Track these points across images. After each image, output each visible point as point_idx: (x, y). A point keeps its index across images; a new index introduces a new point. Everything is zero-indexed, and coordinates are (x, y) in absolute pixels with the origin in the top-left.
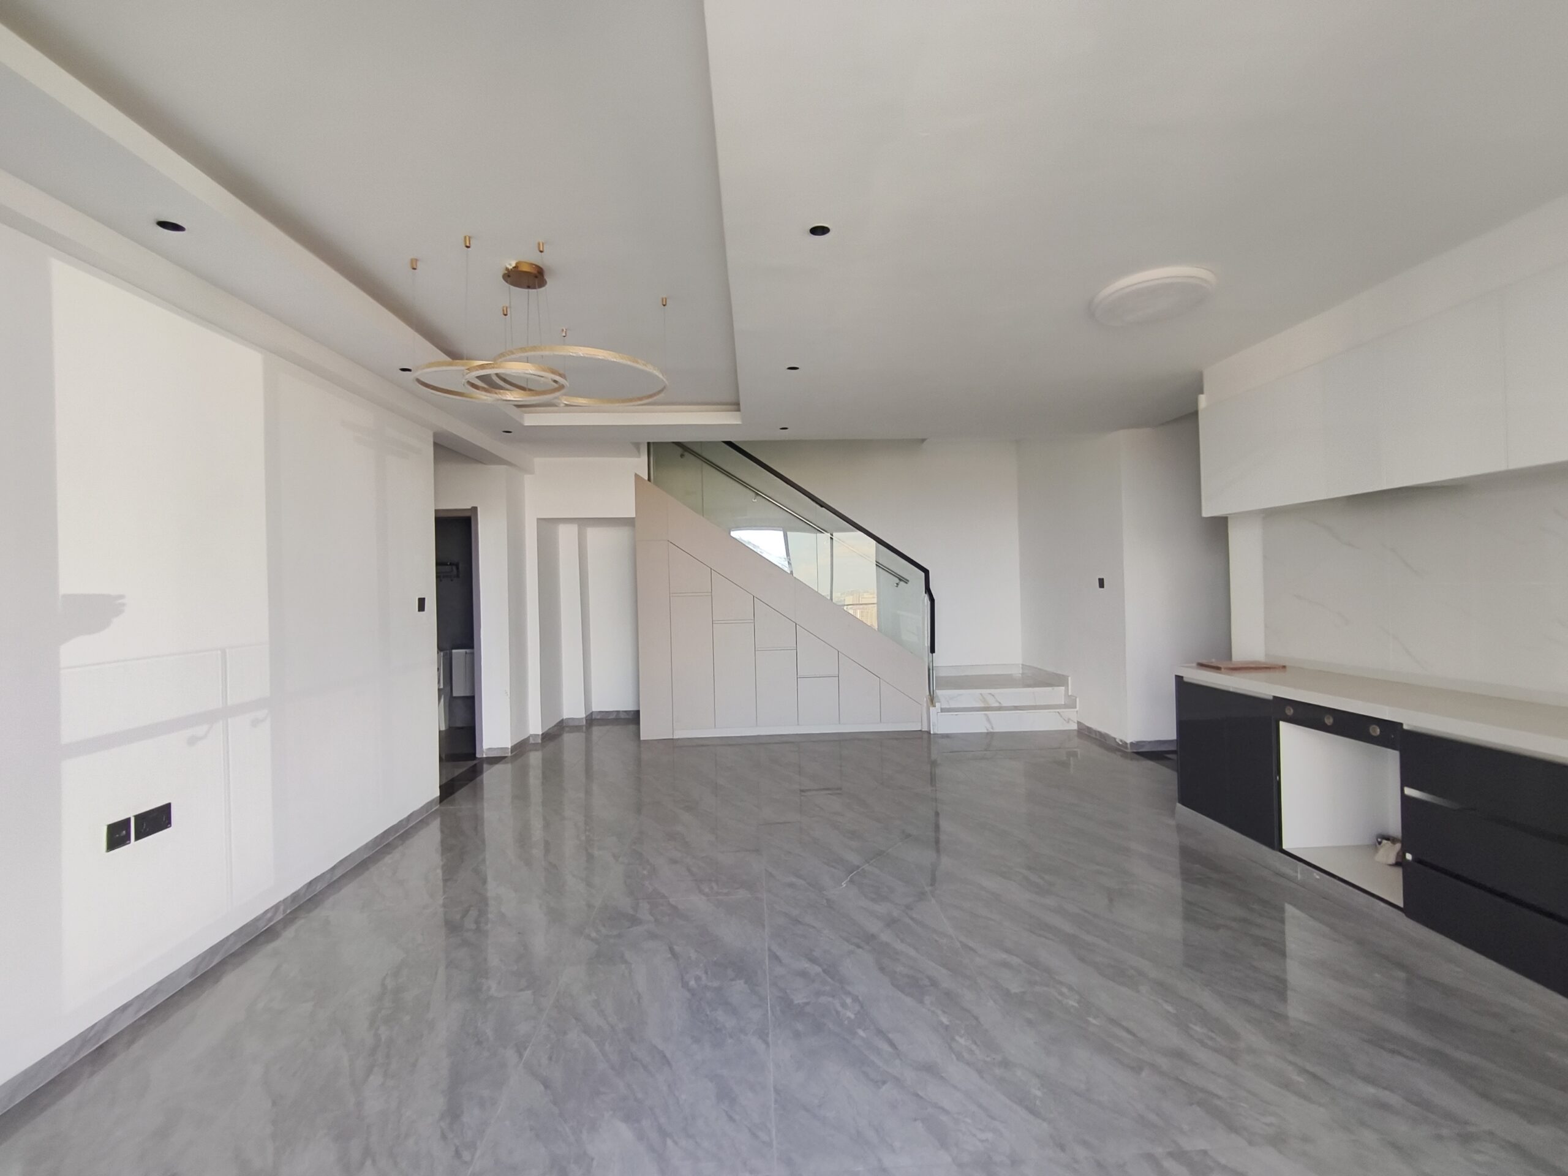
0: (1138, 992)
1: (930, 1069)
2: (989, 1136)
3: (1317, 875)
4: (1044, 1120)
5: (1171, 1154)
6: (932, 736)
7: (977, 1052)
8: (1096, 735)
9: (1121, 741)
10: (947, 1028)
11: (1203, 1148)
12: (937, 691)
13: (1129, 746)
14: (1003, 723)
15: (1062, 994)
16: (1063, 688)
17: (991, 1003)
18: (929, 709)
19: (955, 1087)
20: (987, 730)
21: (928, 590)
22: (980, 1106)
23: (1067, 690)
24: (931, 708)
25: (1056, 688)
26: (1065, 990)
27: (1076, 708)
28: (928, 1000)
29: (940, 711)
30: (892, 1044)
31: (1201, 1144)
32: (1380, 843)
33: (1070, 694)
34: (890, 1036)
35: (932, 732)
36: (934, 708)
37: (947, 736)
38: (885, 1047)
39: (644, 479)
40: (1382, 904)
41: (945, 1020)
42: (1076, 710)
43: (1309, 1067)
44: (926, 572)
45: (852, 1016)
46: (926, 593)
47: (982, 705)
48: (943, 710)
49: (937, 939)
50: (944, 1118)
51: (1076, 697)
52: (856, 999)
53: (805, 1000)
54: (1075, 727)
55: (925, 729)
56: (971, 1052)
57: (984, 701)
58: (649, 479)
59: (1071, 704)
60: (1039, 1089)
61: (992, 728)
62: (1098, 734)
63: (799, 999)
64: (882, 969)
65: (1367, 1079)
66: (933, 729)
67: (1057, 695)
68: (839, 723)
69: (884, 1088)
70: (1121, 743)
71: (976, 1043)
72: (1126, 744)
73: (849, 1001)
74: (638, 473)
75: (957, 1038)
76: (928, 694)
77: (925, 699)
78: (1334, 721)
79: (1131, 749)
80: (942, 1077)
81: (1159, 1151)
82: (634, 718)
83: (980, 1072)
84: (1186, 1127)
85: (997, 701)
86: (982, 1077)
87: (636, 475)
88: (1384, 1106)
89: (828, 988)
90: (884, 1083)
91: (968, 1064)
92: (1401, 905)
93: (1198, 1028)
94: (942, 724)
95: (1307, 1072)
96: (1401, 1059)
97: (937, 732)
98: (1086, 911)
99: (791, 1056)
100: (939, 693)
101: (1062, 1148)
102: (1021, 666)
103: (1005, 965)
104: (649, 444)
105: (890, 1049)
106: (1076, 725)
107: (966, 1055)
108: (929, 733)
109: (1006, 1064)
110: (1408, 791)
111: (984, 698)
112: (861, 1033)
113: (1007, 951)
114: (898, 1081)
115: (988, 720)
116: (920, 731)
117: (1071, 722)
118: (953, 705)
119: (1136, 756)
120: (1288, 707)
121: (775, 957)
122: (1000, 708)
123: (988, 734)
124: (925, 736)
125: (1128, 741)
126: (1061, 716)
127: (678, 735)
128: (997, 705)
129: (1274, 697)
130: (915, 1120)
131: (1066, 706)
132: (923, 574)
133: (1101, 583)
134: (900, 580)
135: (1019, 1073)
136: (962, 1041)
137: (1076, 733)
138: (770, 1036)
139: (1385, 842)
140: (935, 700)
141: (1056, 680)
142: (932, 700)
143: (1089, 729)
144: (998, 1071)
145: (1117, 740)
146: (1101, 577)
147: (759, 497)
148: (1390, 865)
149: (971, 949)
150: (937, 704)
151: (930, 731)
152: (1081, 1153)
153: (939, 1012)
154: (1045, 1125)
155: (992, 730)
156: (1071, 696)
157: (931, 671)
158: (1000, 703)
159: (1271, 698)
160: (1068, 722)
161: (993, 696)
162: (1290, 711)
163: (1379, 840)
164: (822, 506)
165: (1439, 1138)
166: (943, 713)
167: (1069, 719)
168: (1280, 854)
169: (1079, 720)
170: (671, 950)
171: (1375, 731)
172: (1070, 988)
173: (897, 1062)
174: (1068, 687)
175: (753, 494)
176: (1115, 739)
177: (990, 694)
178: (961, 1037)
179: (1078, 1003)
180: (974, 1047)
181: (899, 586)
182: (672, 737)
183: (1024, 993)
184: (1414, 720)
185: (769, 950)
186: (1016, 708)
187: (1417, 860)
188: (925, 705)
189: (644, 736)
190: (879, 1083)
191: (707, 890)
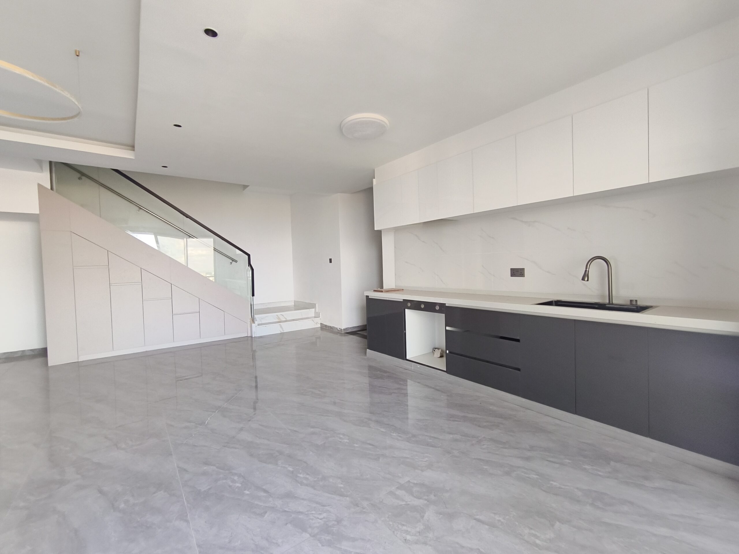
0: (370, 427)
1: (289, 495)
2: (325, 515)
3: (419, 366)
4: (347, 497)
5: (397, 488)
6: (253, 338)
7: (310, 478)
8: (329, 328)
9: (340, 329)
10: (292, 472)
11: (408, 480)
12: (255, 316)
13: (343, 330)
14: (288, 328)
15: (341, 438)
16: (314, 309)
17: (311, 453)
18: (252, 325)
19: (303, 499)
20: (281, 332)
21: (250, 264)
22: (317, 503)
23: (315, 310)
24: (253, 324)
25: (310, 309)
26: (341, 436)
27: (320, 317)
28: (280, 462)
29: (257, 325)
30: (265, 491)
31: (407, 479)
32: (434, 351)
33: (317, 311)
34: (264, 487)
35: (253, 336)
36: (254, 324)
37: (261, 337)
38: (263, 494)
39: (48, 189)
40: (440, 371)
41: (291, 469)
42: (319, 318)
43: (432, 435)
44: (249, 255)
45: (240, 485)
46: (249, 266)
47: (278, 320)
48: (259, 325)
49: (278, 431)
50: (301, 516)
51: (320, 313)
52: (240, 475)
53: (209, 487)
54: (319, 326)
55: (249, 335)
56: (307, 479)
57: (279, 318)
58: (52, 188)
59: (317, 316)
60: (341, 484)
61: (283, 331)
62: (330, 328)
63: (204, 488)
64: (252, 455)
65: (450, 433)
66: (254, 335)
67: (311, 312)
68: (200, 338)
69: (266, 516)
70: (339, 330)
71: (308, 474)
72: (342, 329)
73: (236, 478)
74: (40, 183)
75: (299, 475)
76: (251, 317)
77: (249, 320)
78: (424, 306)
79: (344, 331)
80: (296, 497)
81: (393, 488)
82: (43, 353)
83: (313, 487)
84: (400, 475)
85: (285, 318)
86: (315, 489)
87: (39, 186)
88: (456, 440)
89: (221, 476)
90: (266, 513)
91: (307, 485)
92: (446, 370)
93: (394, 434)
94: (258, 331)
95: (433, 437)
96: (456, 422)
97: (256, 336)
98: (341, 400)
99: (206, 522)
100: (256, 316)
101: (357, 505)
102: (294, 301)
103: (313, 433)
104: (51, 163)
105: (265, 494)
106: (320, 325)
107: (305, 482)
108: (252, 337)
109: (324, 478)
110: (448, 328)
111: (278, 317)
112: (247, 492)
113: (313, 427)
114: (273, 509)
115: (281, 327)
116: (247, 336)
117: (318, 324)
118: (263, 322)
119: (347, 334)
120: (409, 303)
121: (183, 470)
122: (286, 321)
123: (281, 333)
124: (250, 338)
125: (343, 329)
126: (314, 322)
127: (82, 359)
128: (284, 319)
129: (404, 300)
130: (287, 524)
131: (315, 317)
132: (247, 256)
133: (331, 261)
134: (233, 261)
135: (331, 480)
136: (301, 476)
137: (320, 328)
138: (188, 516)
139: (436, 350)
140: (255, 320)
141: (312, 306)
142: (253, 320)
143: (326, 326)
144: (321, 483)
145: (338, 329)
146: (330, 258)
147: (141, 210)
148: (438, 357)
149: (296, 431)
150: (256, 322)
151: (252, 336)
152: (365, 504)
153: (287, 466)
154: (348, 498)
155: (283, 332)
156: (318, 312)
157: (252, 306)
158: (286, 319)
159: (402, 300)
160: (317, 324)
161: (283, 315)
162: (409, 305)
163: (434, 349)
164: (187, 217)
165: (473, 445)
166: (259, 326)
167: (317, 323)
168: (406, 361)
169: (321, 323)
170: (101, 492)
171: (437, 308)
172: (344, 435)
173: (271, 499)
174: (316, 308)
175: (138, 208)
176: (337, 328)
177: (281, 315)
178: (300, 474)
179: (348, 440)
180: (307, 476)
181: (232, 264)
182: (77, 361)
183: (325, 443)
184: (450, 302)
185: (178, 467)
186: (294, 320)
187: (450, 352)
188: (249, 323)
189: (50, 364)
190: (262, 515)
191: (124, 446)
